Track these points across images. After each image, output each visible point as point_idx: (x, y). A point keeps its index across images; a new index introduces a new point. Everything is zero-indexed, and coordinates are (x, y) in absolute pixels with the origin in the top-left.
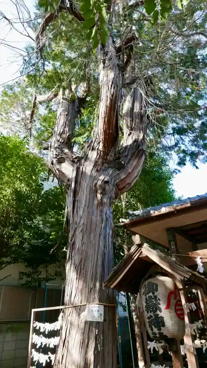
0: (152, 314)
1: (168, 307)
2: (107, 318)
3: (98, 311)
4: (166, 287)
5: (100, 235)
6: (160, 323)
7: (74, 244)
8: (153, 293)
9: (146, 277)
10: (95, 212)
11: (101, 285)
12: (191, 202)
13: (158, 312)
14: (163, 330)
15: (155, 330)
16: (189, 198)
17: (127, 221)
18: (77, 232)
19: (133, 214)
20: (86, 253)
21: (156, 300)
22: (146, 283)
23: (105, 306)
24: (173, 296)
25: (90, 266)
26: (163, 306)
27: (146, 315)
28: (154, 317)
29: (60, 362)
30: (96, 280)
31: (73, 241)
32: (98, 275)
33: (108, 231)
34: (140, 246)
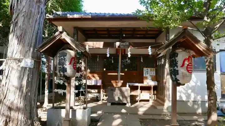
0: (61, 66)
1: (70, 64)
2: (36, 67)
3: (31, 62)
4: (71, 55)
5: (36, 21)
6: (64, 70)
7: (17, 23)
8: (64, 57)
9: (61, 49)
10: (35, 6)
11: (34, 50)
12: (92, 16)
13: (65, 66)
14: (66, 73)
15: (62, 73)
16: (91, 13)
17: (51, 17)
18: (20, 16)
19: (56, 13)
20: (25, 30)
21: (65, 61)
22: (61, 52)
23: (35, 61)
24: (73, 59)
25: (28, 38)
26: (67, 63)
27: (58, 66)
28: (62, 68)
29: (4, 85)
30: (31, 46)
31: (16, 20)
32: (33, 45)
33: (41, 20)
34: (61, 33)
